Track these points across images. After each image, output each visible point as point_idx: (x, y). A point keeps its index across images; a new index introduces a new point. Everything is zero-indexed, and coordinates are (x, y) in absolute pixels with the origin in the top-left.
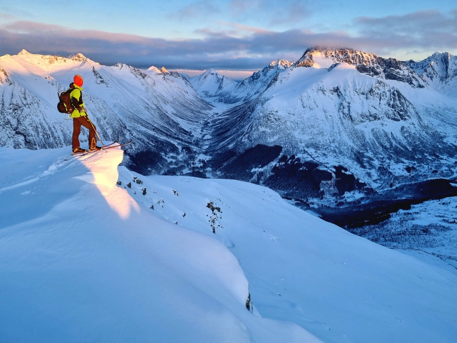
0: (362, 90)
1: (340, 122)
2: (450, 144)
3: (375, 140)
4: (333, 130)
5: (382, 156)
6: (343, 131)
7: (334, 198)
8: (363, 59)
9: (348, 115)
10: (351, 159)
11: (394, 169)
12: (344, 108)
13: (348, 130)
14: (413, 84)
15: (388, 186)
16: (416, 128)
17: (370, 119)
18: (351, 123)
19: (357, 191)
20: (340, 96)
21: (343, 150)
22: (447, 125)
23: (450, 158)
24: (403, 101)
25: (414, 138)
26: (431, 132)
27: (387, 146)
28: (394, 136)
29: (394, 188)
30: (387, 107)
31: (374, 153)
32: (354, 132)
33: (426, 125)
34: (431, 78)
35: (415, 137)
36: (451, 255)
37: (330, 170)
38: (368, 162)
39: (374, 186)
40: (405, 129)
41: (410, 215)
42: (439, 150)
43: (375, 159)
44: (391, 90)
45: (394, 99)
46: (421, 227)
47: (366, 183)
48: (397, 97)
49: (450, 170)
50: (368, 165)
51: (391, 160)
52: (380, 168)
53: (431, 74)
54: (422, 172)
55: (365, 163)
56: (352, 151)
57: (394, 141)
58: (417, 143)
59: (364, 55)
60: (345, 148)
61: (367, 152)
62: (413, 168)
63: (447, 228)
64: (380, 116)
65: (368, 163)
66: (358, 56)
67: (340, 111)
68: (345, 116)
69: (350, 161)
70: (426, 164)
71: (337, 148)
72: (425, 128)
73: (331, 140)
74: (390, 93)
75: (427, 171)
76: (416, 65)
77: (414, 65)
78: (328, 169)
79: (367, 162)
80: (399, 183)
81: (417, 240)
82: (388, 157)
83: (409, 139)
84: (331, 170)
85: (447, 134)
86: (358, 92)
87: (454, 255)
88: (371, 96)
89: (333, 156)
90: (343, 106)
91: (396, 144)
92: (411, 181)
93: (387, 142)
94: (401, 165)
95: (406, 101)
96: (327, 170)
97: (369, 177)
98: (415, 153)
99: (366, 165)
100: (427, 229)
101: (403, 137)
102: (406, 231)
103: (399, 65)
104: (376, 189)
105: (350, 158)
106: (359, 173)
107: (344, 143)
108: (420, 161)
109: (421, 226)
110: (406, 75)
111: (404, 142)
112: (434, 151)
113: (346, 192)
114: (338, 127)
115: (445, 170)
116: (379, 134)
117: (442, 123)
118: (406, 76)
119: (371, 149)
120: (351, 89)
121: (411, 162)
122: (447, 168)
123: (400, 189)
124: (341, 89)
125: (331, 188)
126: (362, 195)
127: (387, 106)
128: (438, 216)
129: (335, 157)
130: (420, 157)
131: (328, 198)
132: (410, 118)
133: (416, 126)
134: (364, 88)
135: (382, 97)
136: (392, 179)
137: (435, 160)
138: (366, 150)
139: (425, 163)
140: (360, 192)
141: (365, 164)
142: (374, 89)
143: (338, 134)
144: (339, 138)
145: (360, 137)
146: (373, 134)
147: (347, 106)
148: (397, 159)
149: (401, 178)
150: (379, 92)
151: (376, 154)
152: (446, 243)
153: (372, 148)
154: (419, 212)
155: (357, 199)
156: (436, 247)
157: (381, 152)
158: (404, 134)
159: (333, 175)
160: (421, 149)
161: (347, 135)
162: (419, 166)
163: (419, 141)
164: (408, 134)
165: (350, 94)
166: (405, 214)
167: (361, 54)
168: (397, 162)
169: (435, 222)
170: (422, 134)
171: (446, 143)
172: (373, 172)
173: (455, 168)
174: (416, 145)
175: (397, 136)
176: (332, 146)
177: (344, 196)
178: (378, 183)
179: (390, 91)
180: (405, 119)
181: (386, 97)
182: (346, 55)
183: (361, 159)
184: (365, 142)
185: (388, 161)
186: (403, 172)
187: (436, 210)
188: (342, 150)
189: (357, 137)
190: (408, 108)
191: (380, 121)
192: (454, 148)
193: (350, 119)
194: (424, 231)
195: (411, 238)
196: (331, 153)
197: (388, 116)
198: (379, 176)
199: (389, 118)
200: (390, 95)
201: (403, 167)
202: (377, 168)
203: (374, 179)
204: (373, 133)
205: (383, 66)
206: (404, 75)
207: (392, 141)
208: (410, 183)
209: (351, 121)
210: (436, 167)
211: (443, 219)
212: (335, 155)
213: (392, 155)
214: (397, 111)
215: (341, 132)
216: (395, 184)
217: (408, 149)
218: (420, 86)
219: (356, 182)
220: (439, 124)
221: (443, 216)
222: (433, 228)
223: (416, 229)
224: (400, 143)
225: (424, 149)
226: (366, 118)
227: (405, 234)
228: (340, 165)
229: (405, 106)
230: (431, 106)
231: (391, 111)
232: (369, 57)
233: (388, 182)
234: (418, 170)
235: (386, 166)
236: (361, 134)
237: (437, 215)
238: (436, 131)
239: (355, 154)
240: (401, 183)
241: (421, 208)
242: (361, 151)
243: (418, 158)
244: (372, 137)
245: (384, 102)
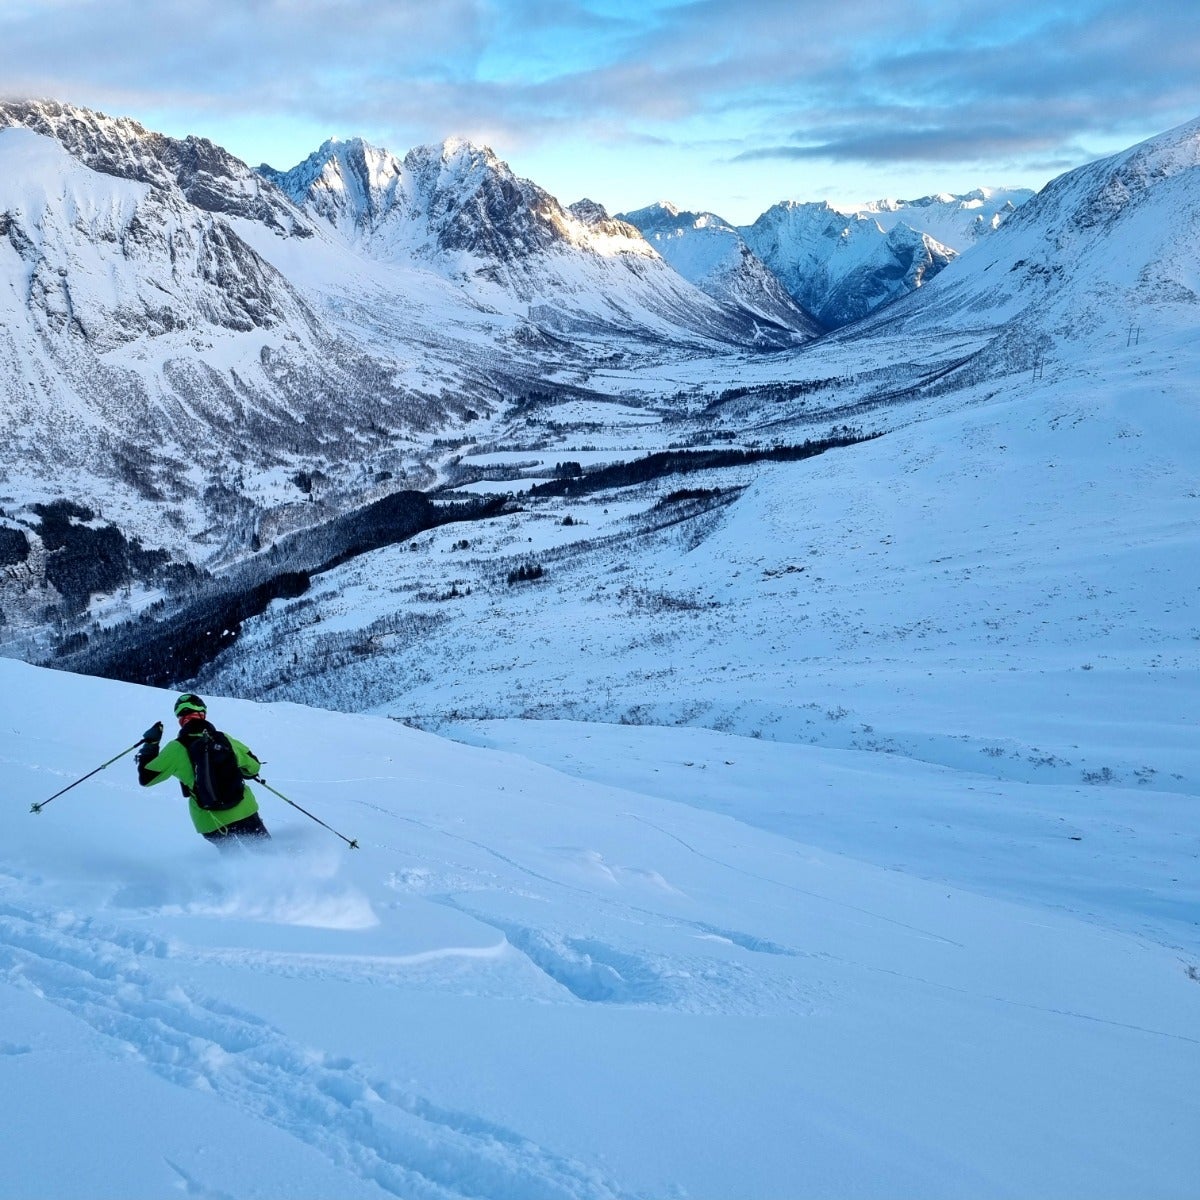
0: (101, 222)
1: (39, 344)
2: (411, 393)
3: (181, 399)
4: (16, 375)
5: (213, 453)
6: (58, 377)
7: (49, 627)
8: (98, 137)
9: (69, 318)
10: (103, 475)
11: (258, 488)
12: (48, 292)
13: (78, 373)
14: (278, 225)
15: (244, 546)
16: (305, 349)
17: (149, 327)
18: (83, 347)
19: (137, 582)
20: (22, 247)
21: (70, 447)
22: (395, 341)
23: (418, 433)
24: (249, 260)
25: (304, 382)
26: (354, 361)
27: (226, 417)
28: (241, 382)
29: (266, 548)
30: (203, 286)
31: (183, 444)
32: (100, 377)
33: (334, 338)
34: (331, 217)
35: (307, 379)
36: (460, 707)
37: (18, 521)
38: (168, 477)
39: (198, 554)
40: (274, 357)
41: (306, 609)
42: (385, 413)
43: (190, 465)
44: (204, 222)
45: (220, 254)
46: (348, 638)
47: (168, 549)
48: (227, 248)
49: (423, 466)
50: (169, 487)
51: (246, 462)
52: (210, 492)
53: (326, 204)
54: (347, 485)
55: (157, 481)
56: (103, 444)
57: (245, 398)
58: (319, 397)
59: (101, 124)
60: (76, 437)
61: (160, 442)
62: (318, 475)
63: (433, 619)
64: (183, 317)
65: (168, 482)
66: (79, 125)
67: (33, 303)
68: (54, 321)
69: (101, 480)
70: (354, 460)
71: (45, 443)
72: (333, 347)
73: (14, 416)
74: (202, 234)
75: (361, 479)
76: (280, 181)
77: (276, 180)
78: (7, 520)
79: (164, 477)
80: (280, 531)
81: (334, 686)
82: (231, 452)
83: (290, 385)
84: (23, 522)
85: (399, 366)
86: (89, 232)
87: (468, 703)
88: (137, 245)
89: (31, 473)
90: (42, 285)
91: (253, 407)
92: (317, 519)
93: (222, 404)
94: (277, 473)
95: (260, 263)
96: (5, 522)
97: (175, 527)
98: (316, 429)
99: (160, 489)
100: (369, 640)
101: (272, 383)
102: (295, 669)
103: (222, 163)
104: (205, 563)
105: (100, 469)
106: (137, 519)
107: (68, 421)
108: (335, 451)
109: (345, 636)
110: (251, 196)
111: (278, 398)
112: (369, 416)
113: (94, 597)
114: (37, 362)
115: (412, 468)
116: (191, 379)
117: (379, 336)
118: (251, 199)
119: (171, 430)
120: (60, 219)
121: (309, 458)
122: (414, 463)
123: (286, 550)
124: (24, 222)
125: (30, 592)
126: (157, 595)
127: (200, 280)
128: (399, 590)
129: (41, 474)
130: (334, 438)
131: (24, 631)
132: (282, 317)
133: (306, 342)
134: (108, 218)
135: (179, 250)
136: (254, 520)
137: (378, 443)
138: (155, 435)
139: (351, 457)
140: (148, 586)
141: (157, 486)
142: (143, 222)
143: (39, 388)
144: (46, 404)
145: (125, 392)
146: (173, 381)
147: (59, 285)
148: (264, 453)
149: (286, 512)
150: (164, 230)
151: (193, 447)
152: (434, 665)
153: (175, 429)
154: (338, 591)
155: (139, 613)
156: (401, 694)
157: (209, 439)
158: (273, 370)
159: (33, 537)
160: (334, 414)
161: (78, 391)
162: (335, 468)
163: (322, 391)
164: (286, 372)
165: (59, 241)
166: (290, 610)
167: (88, 118)
168: (266, 464)
169: (392, 611)
170: (326, 369)
171: (400, 391)
172: (190, 508)
173: (437, 460)
174: (315, 403)
175: (251, 382)
176: (22, 437)
177: (89, 613)
178: (210, 542)
179: (201, 226)
180: (268, 323)
181: (192, 246)
182: (36, 120)
183: (140, 470)
184: (146, 410)
185: (234, 464)
186: (287, 494)
187: (392, 571)
188: (66, 448)
189: (115, 395)
190: (270, 287)
191: (188, 334)
192: (425, 402)
193: (79, 332)
194: (356, 650)
195: (311, 687)
196: (21, 463)
197: (208, 314)
198: (212, 518)
199: (214, 321)
200: (204, 240)
201: (287, 475)
202: (201, 494)
203: (195, 533)
204: (170, 376)
205: (173, 164)
206: (246, 197)
207: (240, 397)
208: (315, 525)
209: (83, 340)
210: (384, 462)
211: (416, 592)
212: (38, 466)
213: (247, 444)
214: (235, 296)
215: (51, 380)
216: (267, 536)
217: (292, 419)
218: (301, 232)
219: (131, 551)
220: (371, 338)
221: (419, 585)
222: (388, 630)
223: (328, 652)
224: (264, 403)
225: (340, 414)
226: (137, 326)
227: (286, 681)
228: (60, 500)
229: (260, 278)
230: (341, 293)
231: (217, 297)
232: (120, 132)
233: (244, 533)
234: (334, 479)
235: (231, 482)
236: (128, 384)
237: (397, 585)
238: (366, 356)
239: (115, 455)
240: (288, 529)
241: (344, 578)
242: (138, 444)
243: (328, 444)
244: (168, 390)
245: (188, 265)
